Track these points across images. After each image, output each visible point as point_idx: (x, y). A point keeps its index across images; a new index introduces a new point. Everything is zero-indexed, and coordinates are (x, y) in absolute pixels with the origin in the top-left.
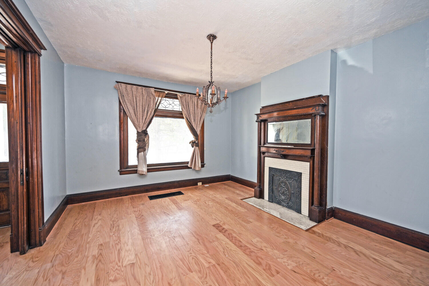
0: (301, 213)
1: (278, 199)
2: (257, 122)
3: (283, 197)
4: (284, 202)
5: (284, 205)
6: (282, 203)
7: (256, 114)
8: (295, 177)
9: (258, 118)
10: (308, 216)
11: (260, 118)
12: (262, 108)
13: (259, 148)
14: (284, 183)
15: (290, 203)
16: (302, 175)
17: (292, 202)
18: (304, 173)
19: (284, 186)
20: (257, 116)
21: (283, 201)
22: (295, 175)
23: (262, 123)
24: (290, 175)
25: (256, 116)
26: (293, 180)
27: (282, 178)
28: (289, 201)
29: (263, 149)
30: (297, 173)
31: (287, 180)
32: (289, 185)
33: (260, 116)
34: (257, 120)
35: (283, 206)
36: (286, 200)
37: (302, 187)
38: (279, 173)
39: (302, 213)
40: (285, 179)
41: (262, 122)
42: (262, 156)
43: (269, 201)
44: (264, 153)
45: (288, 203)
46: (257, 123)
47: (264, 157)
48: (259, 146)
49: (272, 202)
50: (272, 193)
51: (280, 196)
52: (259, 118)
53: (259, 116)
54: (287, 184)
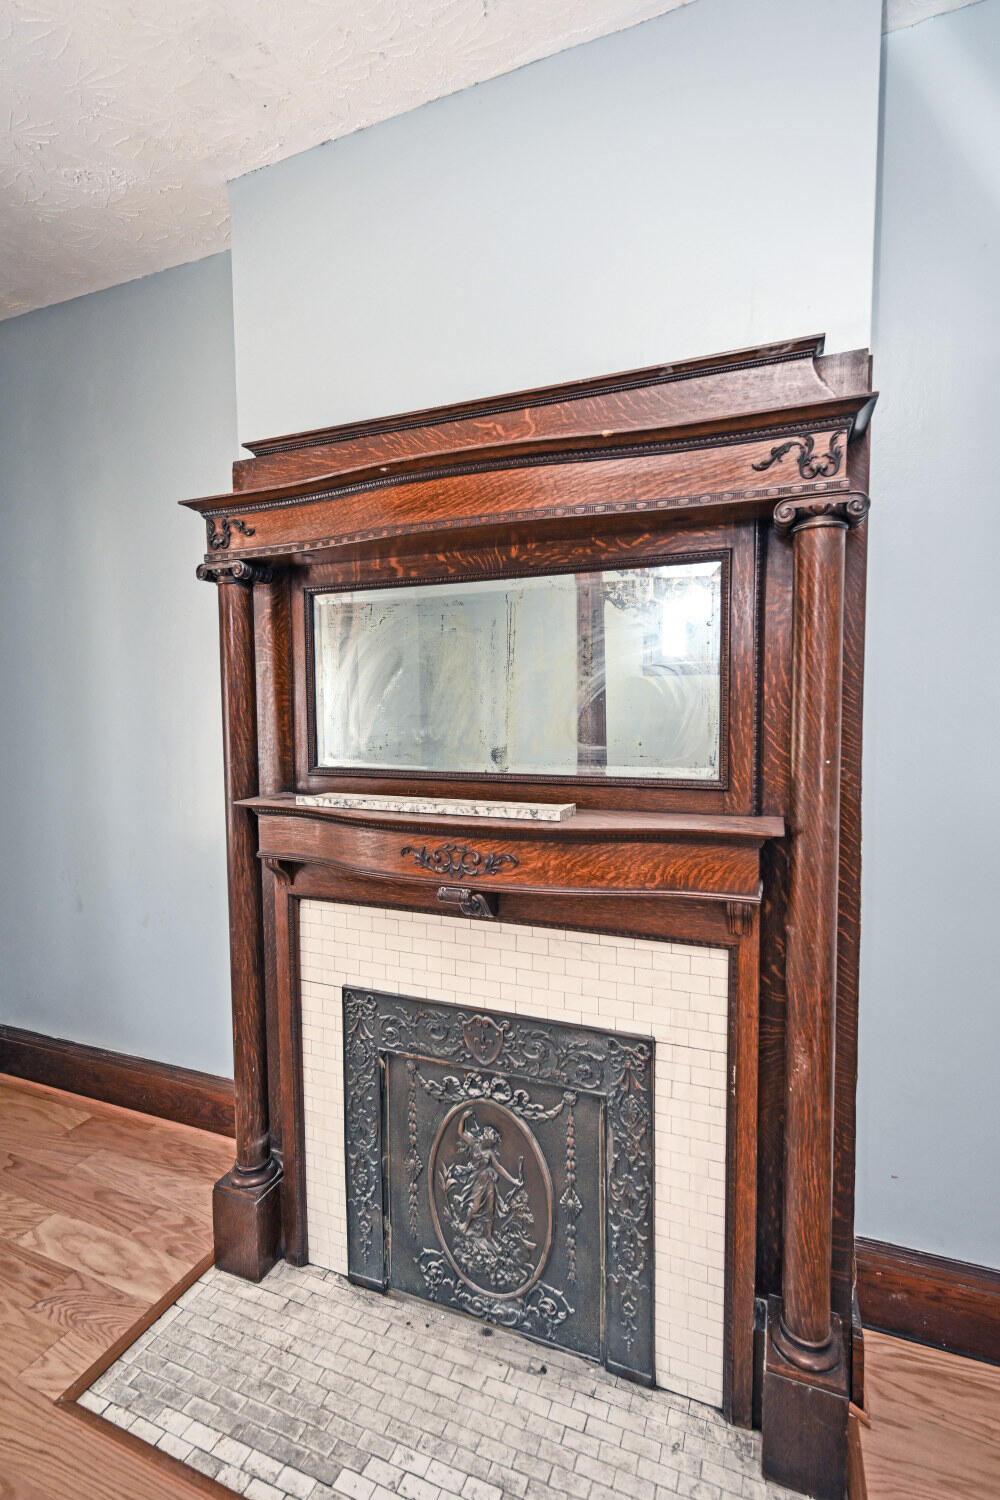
0: (653, 1385)
1: (431, 1257)
2: (210, 576)
3: (483, 1244)
4: (498, 1289)
5: (498, 1310)
6: (474, 1293)
7: (193, 505)
8: (589, 1077)
9: (217, 543)
10: (719, 1404)
11: (236, 541)
12: (250, 455)
13: (246, 823)
14: (486, 1124)
15: (548, 1294)
16: (659, 1055)
17: (570, 1288)
18: (681, 1037)
19: (487, 1154)
20: (210, 522)
21: (481, 1276)
22: (590, 1060)
23: (263, 598)
24: (543, 1062)
25: (198, 521)
26: (570, 1097)
27: (473, 1084)
28: (542, 1276)
29: (278, 837)
30: (612, 1045)
31: (519, 1103)
32: (535, 1145)
33: (242, 528)
34: (209, 558)
35: (490, 1322)
36: (515, 1268)
37: (661, 1157)
38: (439, 1044)
39: (663, 1380)
40: (499, 1088)
41: (263, 581)
42: (277, 889)
43: (353, 1280)
44: (289, 868)
45: (530, 1297)
46: (213, 587)
47: (295, 901)
48: (238, 810)
49: (384, 1291)
50: (384, 1212)
51: (458, 1232)
52: (225, 544)
53: (226, 526)
54: (519, 1130)
